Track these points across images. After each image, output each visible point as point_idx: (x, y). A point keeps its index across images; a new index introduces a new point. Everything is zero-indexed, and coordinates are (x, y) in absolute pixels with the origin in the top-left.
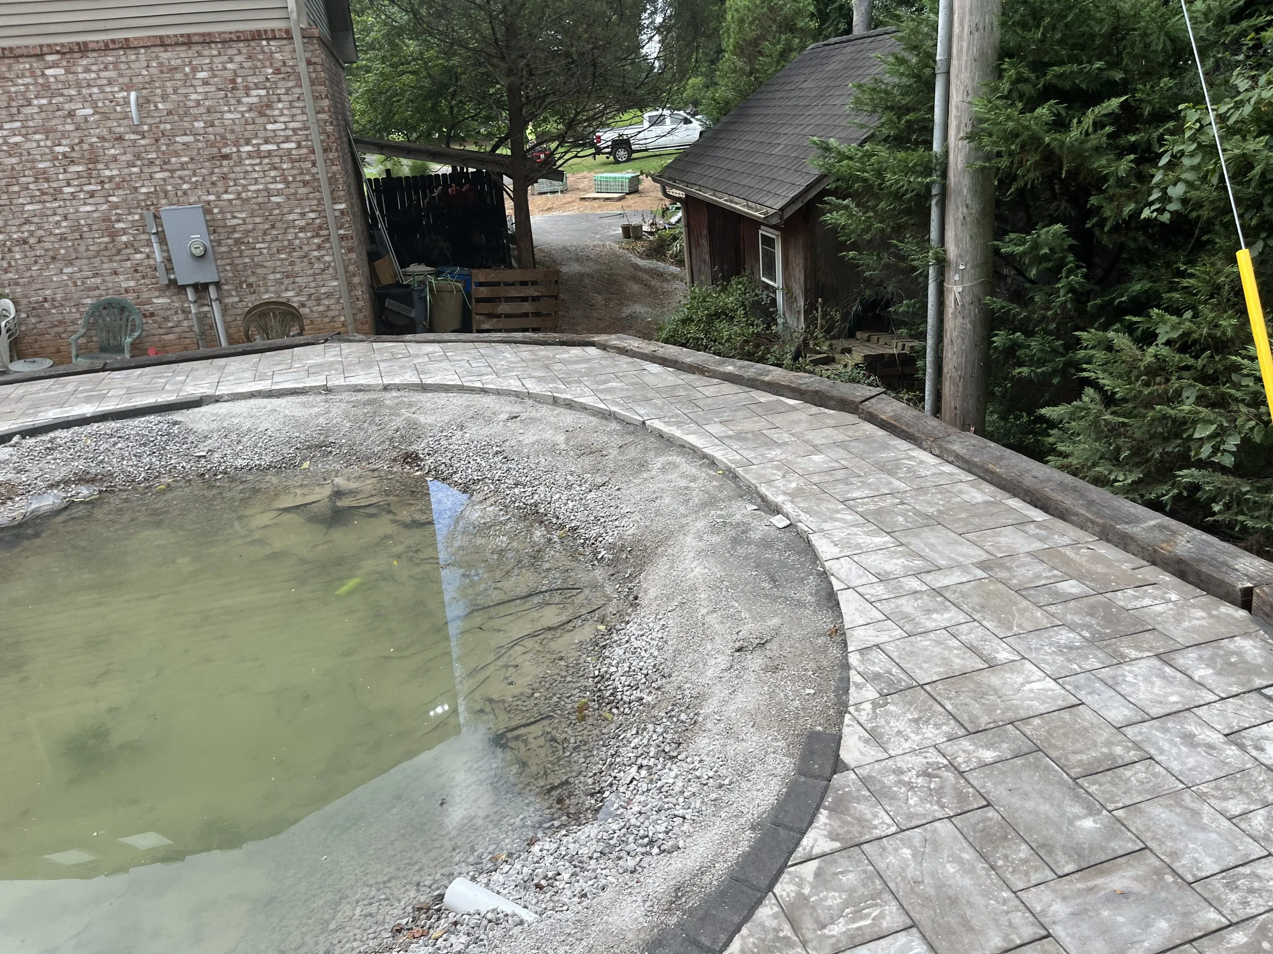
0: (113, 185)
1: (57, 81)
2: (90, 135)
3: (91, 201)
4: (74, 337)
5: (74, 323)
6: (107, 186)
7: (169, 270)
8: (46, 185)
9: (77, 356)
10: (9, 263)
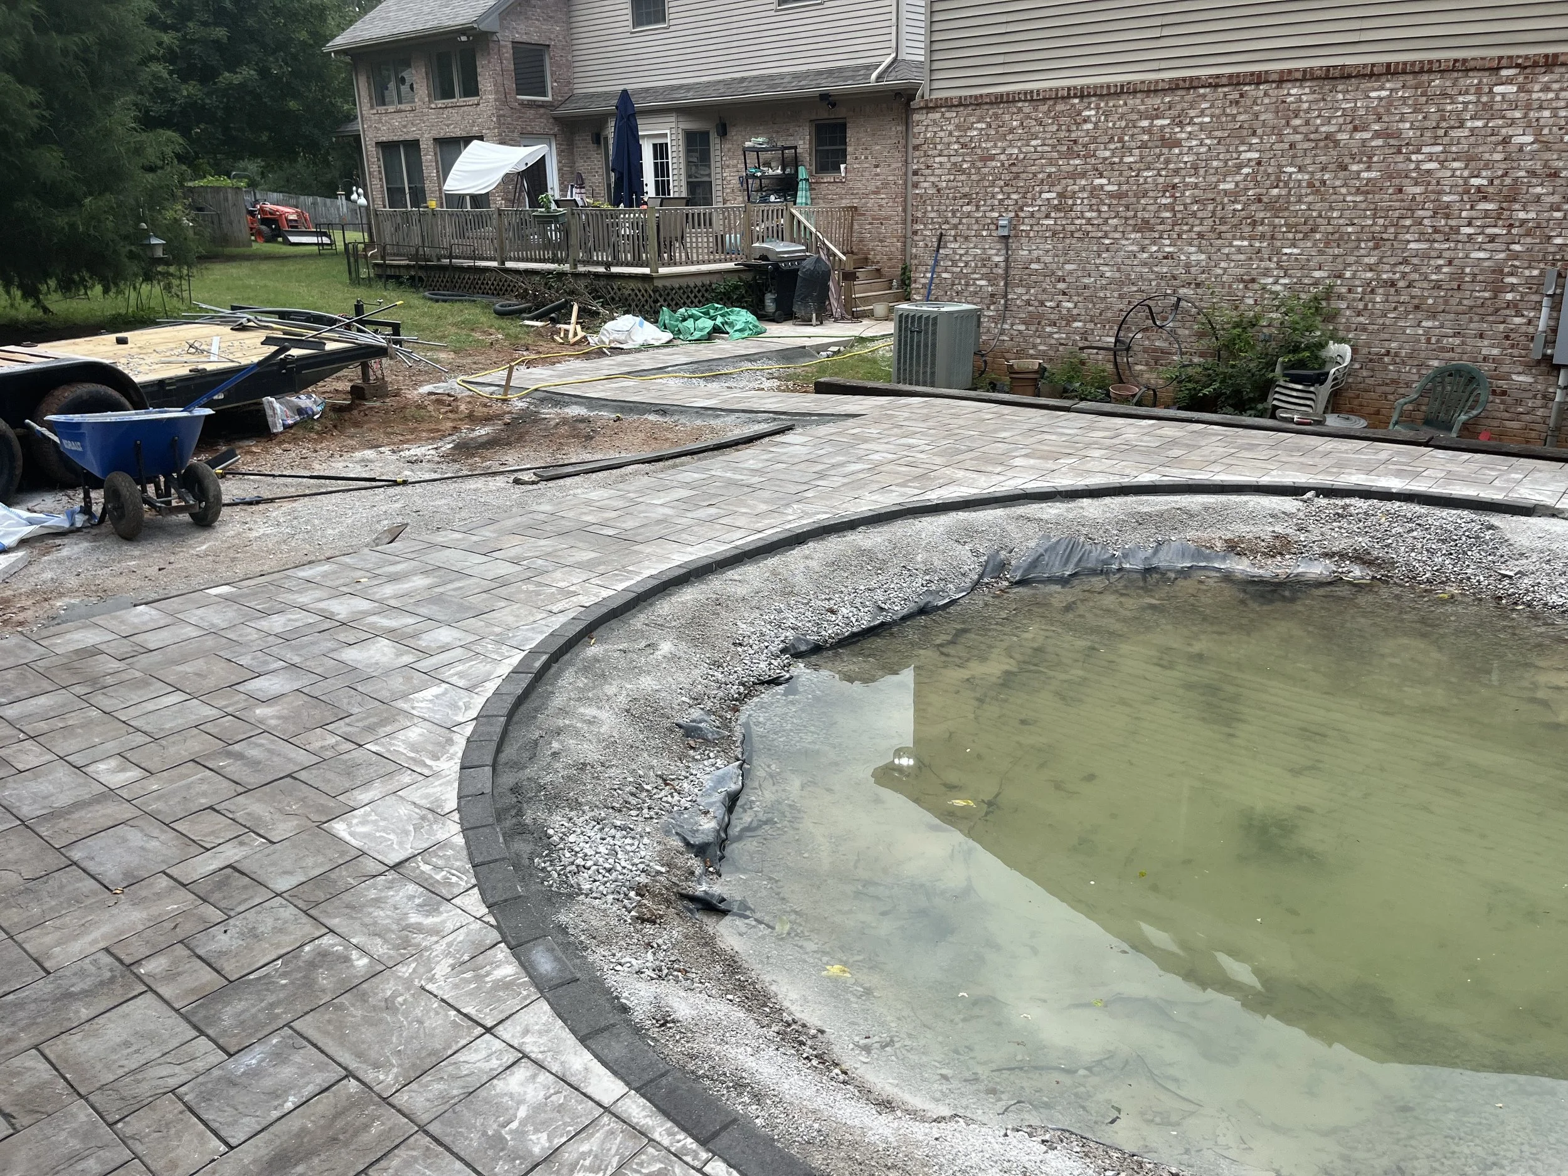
0: (1522, 231)
1: (1503, 100)
2: (1519, 168)
3: (1489, 246)
4: (1402, 401)
5: (1408, 385)
6: (1514, 231)
7: (1550, 342)
8: (1443, 222)
9: (1396, 423)
10: (1366, 305)
